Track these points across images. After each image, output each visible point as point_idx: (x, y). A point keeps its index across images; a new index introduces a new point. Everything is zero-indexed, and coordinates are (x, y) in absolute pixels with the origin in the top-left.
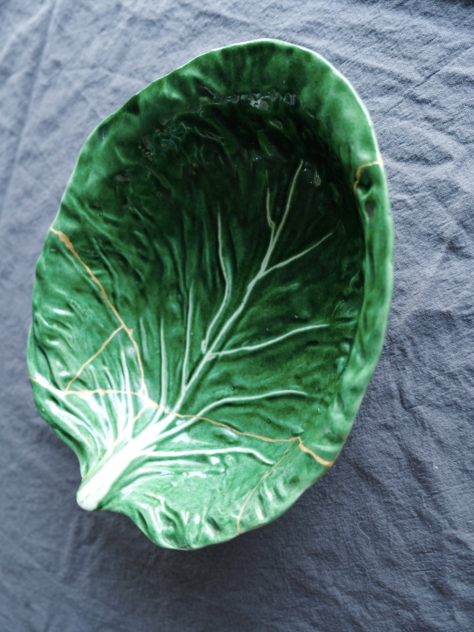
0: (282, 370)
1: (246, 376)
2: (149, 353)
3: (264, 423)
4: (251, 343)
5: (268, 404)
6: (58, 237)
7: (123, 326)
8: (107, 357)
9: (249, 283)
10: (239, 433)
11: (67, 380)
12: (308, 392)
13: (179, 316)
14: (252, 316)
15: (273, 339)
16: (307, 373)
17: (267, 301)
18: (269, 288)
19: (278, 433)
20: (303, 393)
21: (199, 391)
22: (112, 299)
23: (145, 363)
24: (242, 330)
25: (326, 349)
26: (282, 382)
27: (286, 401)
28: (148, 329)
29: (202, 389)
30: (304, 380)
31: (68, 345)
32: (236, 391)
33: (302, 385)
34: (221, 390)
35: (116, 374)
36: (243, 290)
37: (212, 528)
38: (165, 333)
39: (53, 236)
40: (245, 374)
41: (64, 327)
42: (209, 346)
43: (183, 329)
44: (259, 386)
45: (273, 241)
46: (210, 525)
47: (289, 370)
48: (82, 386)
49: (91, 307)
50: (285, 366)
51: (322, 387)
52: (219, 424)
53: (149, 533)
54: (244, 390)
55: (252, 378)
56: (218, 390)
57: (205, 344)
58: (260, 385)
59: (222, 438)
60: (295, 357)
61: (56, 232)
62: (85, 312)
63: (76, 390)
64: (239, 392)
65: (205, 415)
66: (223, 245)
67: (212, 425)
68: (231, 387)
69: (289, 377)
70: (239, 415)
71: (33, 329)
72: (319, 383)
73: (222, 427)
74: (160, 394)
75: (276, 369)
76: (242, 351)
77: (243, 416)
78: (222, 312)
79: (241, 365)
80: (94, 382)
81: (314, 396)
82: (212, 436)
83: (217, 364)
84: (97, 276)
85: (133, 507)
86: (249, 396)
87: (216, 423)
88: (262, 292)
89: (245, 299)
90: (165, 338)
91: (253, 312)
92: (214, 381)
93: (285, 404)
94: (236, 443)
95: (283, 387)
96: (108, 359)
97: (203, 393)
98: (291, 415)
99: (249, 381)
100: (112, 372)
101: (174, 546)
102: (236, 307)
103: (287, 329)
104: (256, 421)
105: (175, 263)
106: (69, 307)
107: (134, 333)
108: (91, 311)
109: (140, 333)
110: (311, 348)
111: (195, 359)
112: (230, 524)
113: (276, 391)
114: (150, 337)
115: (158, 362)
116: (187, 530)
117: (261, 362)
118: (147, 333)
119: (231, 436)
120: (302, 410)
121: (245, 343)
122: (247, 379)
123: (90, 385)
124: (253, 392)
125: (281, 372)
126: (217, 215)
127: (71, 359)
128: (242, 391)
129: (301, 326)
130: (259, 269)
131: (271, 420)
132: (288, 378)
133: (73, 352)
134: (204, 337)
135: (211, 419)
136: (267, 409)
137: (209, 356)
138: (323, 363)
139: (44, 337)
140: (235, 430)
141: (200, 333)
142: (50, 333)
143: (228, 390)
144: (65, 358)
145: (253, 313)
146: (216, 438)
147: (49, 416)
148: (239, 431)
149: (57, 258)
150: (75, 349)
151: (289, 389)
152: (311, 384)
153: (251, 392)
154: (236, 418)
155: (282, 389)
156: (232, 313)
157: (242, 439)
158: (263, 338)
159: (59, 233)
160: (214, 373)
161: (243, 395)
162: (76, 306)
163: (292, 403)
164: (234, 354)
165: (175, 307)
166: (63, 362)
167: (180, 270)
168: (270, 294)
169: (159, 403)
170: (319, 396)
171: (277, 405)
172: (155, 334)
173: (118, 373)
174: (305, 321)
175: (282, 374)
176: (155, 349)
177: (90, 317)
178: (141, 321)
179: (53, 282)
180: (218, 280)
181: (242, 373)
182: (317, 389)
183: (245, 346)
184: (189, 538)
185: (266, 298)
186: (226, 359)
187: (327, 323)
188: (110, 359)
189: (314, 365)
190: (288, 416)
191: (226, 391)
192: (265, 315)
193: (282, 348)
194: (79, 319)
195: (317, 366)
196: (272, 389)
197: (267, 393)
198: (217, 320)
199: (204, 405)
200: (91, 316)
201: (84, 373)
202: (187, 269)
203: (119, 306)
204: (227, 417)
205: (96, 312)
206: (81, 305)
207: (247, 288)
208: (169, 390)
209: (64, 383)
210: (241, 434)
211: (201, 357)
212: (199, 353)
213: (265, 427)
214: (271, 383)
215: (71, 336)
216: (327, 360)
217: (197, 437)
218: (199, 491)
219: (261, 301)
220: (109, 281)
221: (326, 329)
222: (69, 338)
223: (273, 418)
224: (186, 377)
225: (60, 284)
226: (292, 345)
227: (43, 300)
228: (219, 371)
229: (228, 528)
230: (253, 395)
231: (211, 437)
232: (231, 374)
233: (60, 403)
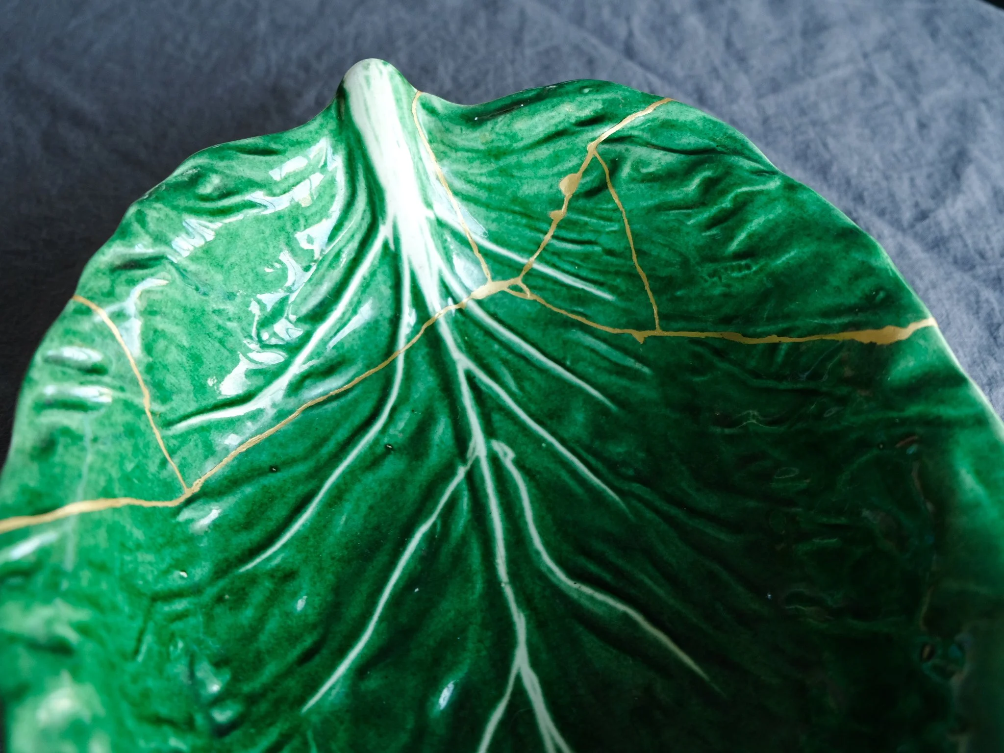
0: (333, 558)
1: (386, 486)
2: (578, 344)
3: (283, 458)
4: (430, 537)
5: (302, 490)
6: (902, 325)
7: (658, 332)
8: (617, 265)
9: (528, 622)
10: (310, 403)
11: (615, 165)
12: (241, 576)
13: (597, 444)
14: (468, 579)
15: (396, 585)
16: (273, 598)
17: (463, 630)
18: (484, 653)
19: (239, 470)
20: (250, 566)
21: (439, 385)
22: (717, 345)
23: (568, 324)
24: (464, 540)
25: (270, 670)
26: (311, 542)
27: (271, 525)
28: (621, 371)
29: (438, 393)
30: (268, 584)
31: (679, 208)
32: (380, 450)
33: (265, 573)
34: (406, 425)
35: (577, 261)
36: (526, 601)
37: (137, 258)
38: (589, 397)
39: (909, 316)
40: (393, 486)
41: (714, 222)
42: (495, 460)
43: (566, 436)
44: (347, 496)
45: (552, 738)
46: (147, 257)
47: (320, 570)
48: (588, 187)
49: (725, 295)
50: (333, 569)
51: (219, 610)
52: (357, 380)
53: (230, 148)
54: (368, 463)
55: (375, 493)
56: (410, 419)
57: (505, 454)
58: (348, 500)
59: (328, 370)
60: (329, 599)
61: (913, 327)
62: (720, 278)
63: (586, 173)
64: (373, 453)
65: (391, 368)
66: (645, 632)
67: (368, 367)
68: (395, 446)
69: (305, 561)
70: (337, 425)
71: (757, 160)
72: (231, 609)
73: (348, 382)
74: (494, 316)
75: (347, 549)
76: (431, 513)
77: (328, 430)
78: (527, 530)
79: (413, 492)
80: (584, 212)
81: (222, 583)
82: (348, 355)
83: (455, 451)
84: (774, 347)
85: (293, 148)
86: (348, 466)
87: (363, 376)
88: (489, 634)
89: (509, 592)
90: (581, 390)
91: (473, 588)
92: (430, 425)
93: (270, 519)
94: (296, 387)
95: (301, 539)
96: (612, 265)
97: (429, 390)
98: (241, 516)
99: (373, 485)
100: (586, 257)
101: (176, 177)
102: (512, 562)
103: (384, 625)
104: (298, 449)
105: (693, 512)
106: (749, 253)
107: (635, 341)
108: (718, 291)
109: (626, 352)
110: (308, 641)
111: (496, 417)
112: (105, 290)
113: (307, 520)
114: (605, 364)
115: (549, 349)
116: (173, 214)
117: (384, 531)
118: (616, 364)
119: (316, 387)
120: (227, 540)
121: (439, 528)
122: (381, 485)
123: (581, 202)
124: (348, 477)
125: (331, 553)
126: (706, 671)
127: (649, 197)
128: (370, 458)
129: (361, 655)
130: (535, 663)
131: (271, 474)
132: (307, 557)
133: (661, 208)
134: (519, 464)
135: (376, 373)
136: (296, 481)
137: (479, 444)
138: (255, 645)
139: (720, 170)
140: (321, 399)
141: (532, 460)
142: (721, 186)
143: (395, 436)
144: (657, 185)
145: (470, 585)
146: (339, 359)
147: (567, 93)
148: (312, 407)
149: (859, 293)
150: (663, 217)
151: (285, 546)
152: (246, 594)
153: (352, 474)
154: (338, 416)
155: (299, 531)
156: (509, 547)
157: (292, 402)
158: (415, 568)
159: (905, 333)
160: (443, 433)
161: (361, 458)
162: (740, 268)
163: (259, 532)
164: (441, 494)
165: (617, 450)
166: (652, 178)
167: (674, 511)
168: (470, 645)
169: (480, 303)
170: (211, 592)
171: (285, 503)
172: (603, 378)
173: (579, 266)
174: (361, 671)
175: (327, 551)
176: (576, 360)
177: (706, 281)
178: (646, 370)
179: (817, 255)
180: (593, 568)
181: (399, 484)
182: (227, 597)
183: (434, 525)
184: (155, 208)
185: (473, 632)
186: (446, 473)
187: (310, 711)
188: (612, 269)
189: (272, 625)
190: (245, 509)
191: (397, 433)
192: (445, 605)
193: (364, 588)
194: (714, 259)
195: (263, 628)
196: (319, 514)
197: (321, 501)
198: (522, 510)
199: (408, 377)
200: (707, 285)
201: (610, 206)
202: (664, 527)
203: (698, 349)
204: (356, 401)
205: (710, 299)
206: (737, 278)
207: (523, 611)
208: (489, 333)
209: (612, 156)
210: (305, 406)
211: (490, 432)
212: (501, 432)
213: (274, 455)
214: (329, 521)
215: (691, 222)
216: (251, 655)
217: (370, 329)
218: (252, 275)
219: (478, 618)
220: (752, 363)
221: (302, 700)
222: (689, 216)
223: (271, 480)
224: (480, 380)
225: (801, 266)
226: (353, 611)
227: (797, 213)
228: (438, 445)
229: (104, 283)
230: (344, 475)
231: (348, 351)
232: (414, 463)
233: (578, 129)
